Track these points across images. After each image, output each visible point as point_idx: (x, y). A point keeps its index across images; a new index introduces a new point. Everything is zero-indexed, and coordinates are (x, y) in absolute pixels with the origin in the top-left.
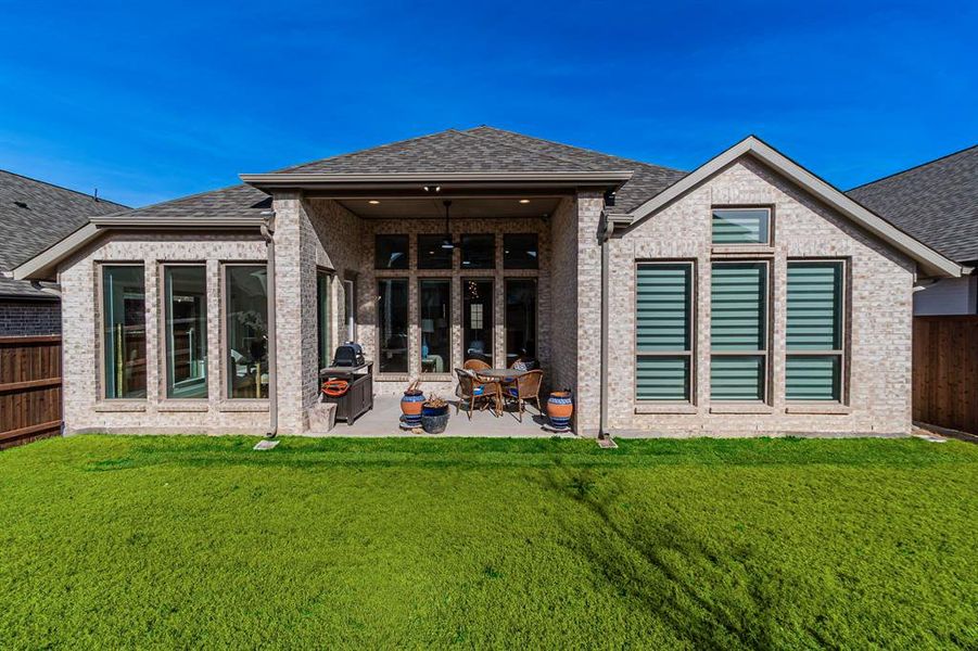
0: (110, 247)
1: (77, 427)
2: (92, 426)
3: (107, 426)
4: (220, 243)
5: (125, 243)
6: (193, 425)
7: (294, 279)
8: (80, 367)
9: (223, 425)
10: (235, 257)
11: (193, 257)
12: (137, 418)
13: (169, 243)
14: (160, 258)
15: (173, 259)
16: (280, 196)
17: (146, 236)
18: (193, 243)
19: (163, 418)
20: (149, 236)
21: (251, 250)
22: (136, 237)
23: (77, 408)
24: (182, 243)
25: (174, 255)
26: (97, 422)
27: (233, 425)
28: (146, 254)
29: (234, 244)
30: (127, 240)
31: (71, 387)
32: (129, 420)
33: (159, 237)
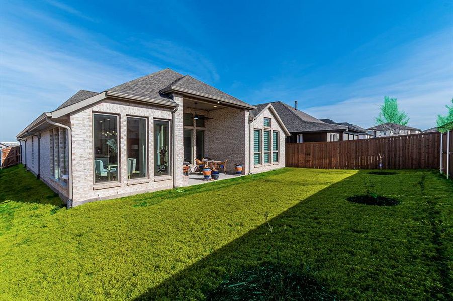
0: (102, 105)
1: (82, 200)
2: (91, 198)
3: (100, 196)
4: (155, 110)
5: (111, 104)
6: (143, 189)
7: (181, 128)
8: (83, 167)
9: (155, 187)
10: (160, 117)
11: (143, 115)
12: (116, 190)
13: (132, 107)
14: (128, 114)
15: (134, 115)
16: (176, 95)
17: (121, 103)
18: (144, 109)
19: (129, 188)
20: (124, 103)
21: (166, 115)
22: (117, 102)
23: (82, 190)
24: (139, 108)
25: (135, 113)
26: (93, 195)
27: (159, 186)
28: (122, 111)
29: (160, 111)
30: (112, 103)
31: (77, 179)
32: (112, 191)
33: (128, 104)
